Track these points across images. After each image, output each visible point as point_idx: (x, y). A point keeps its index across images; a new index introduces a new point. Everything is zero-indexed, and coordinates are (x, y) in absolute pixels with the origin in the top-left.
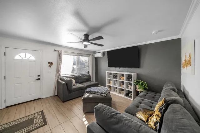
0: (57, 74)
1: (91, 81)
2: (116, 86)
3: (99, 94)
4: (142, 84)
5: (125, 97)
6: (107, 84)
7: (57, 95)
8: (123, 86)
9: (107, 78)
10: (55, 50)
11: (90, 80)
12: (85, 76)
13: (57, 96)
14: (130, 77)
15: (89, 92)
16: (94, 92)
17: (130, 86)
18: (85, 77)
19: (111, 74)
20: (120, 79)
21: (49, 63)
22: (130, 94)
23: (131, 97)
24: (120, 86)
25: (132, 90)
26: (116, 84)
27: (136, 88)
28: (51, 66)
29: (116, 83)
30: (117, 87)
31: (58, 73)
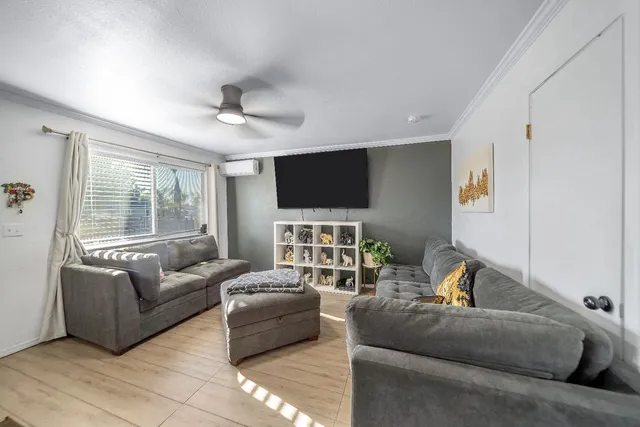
0: (62, 241)
1: (217, 258)
2: (307, 264)
3: (281, 291)
4: (379, 249)
5: (338, 291)
6: (277, 261)
7: (69, 336)
8: (329, 261)
9: (276, 242)
10: (46, 130)
11: (215, 256)
12: (196, 242)
13: (70, 340)
14: (346, 234)
15: (243, 289)
16: (264, 288)
17: (347, 259)
18: (197, 247)
19: (290, 228)
20: (320, 241)
21: (9, 188)
22: (348, 282)
23: (352, 287)
24: (320, 261)
25: (356, 268)
26: (307, 259)
27: (362, 260)
28: (25, 203)
29: (306, 255)
30: (312, 265)
31: (66, 235)
